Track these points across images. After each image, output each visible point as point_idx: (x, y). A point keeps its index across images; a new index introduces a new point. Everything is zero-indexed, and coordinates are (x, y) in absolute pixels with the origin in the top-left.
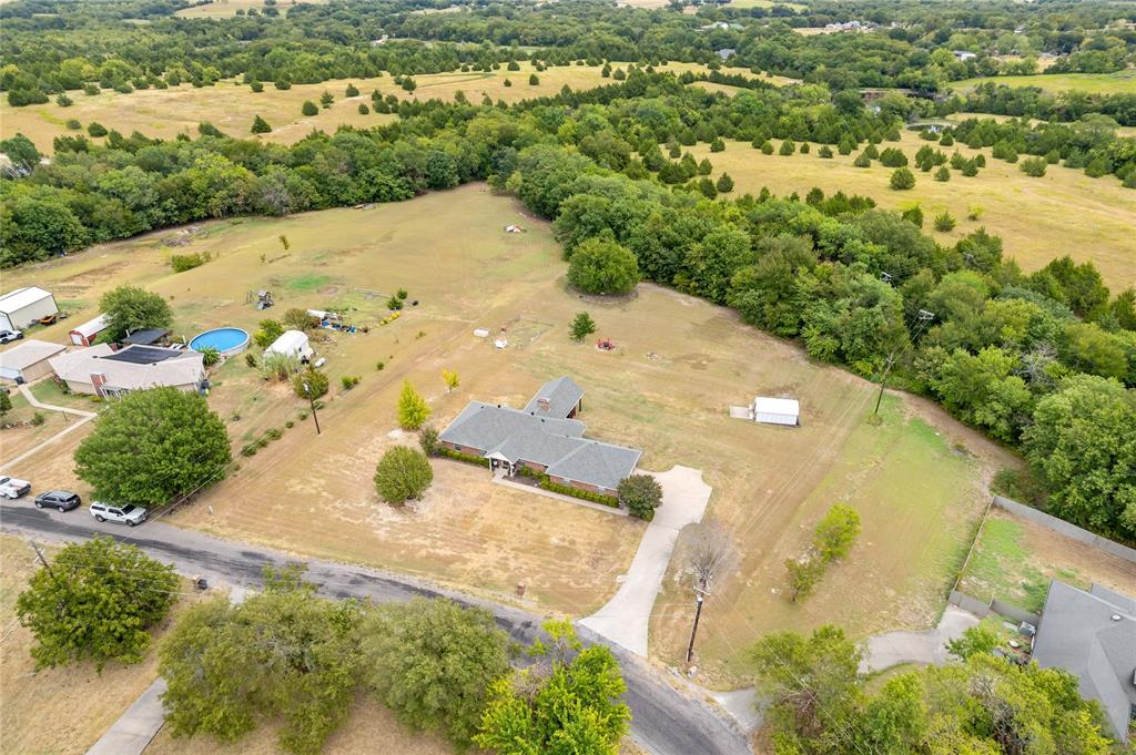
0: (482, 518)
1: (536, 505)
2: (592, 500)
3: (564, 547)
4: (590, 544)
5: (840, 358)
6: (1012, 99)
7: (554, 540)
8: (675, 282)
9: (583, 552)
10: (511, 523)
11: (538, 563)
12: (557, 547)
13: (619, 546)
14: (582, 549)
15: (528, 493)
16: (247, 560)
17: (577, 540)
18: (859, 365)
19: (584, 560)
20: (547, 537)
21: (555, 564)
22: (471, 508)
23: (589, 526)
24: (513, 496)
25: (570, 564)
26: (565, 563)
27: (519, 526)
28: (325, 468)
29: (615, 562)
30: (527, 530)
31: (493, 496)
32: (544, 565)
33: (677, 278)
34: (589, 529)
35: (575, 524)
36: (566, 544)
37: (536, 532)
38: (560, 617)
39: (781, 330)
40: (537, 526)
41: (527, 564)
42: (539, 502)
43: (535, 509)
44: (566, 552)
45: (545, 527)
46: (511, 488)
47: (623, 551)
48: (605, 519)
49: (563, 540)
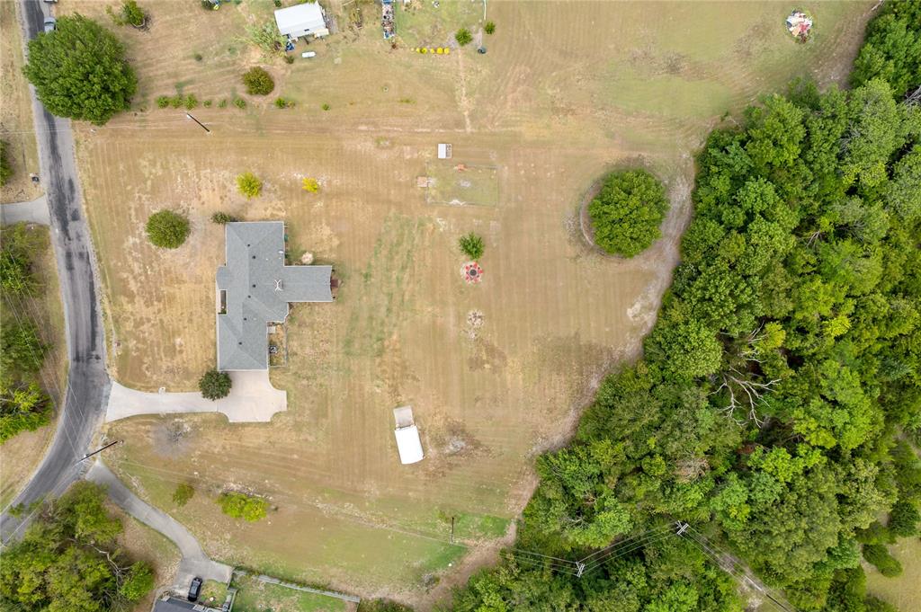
0: (180, 289)
1: (205, 316)
3: (176, 349)
4: (184, 362)
7: (178, 340)
9: (175, 361)
10: (182, 308)
11: (155, 339)
12: (174, 345)
13: (188, 380)
14: (178, 359)
15: (214, 306)
16: (66, 186)
17: (184, 353)
19: (170, 364)
20: (179, 335)
21: (159, 350)
22: (185, 277)
23: (199, 356)
25: (163, 357)
26: (162, 355)
27: (182, 314)
28: (174, 163)
29: (175, 382)
30: (180, 320)
31: (203, 285)
32: (155, 344)
34: (196, 356)
36: (178, 348)
37: (181, 327)
38: (113, 372)
40: (186, 325)
41: (151, 334)
42: (209, 316)
43: (201, 316)
44: (172, 351)
45: (187, 330)
46: (215, 292)
47: (185, 384)
48: (209, 363)
49: (181, 345)
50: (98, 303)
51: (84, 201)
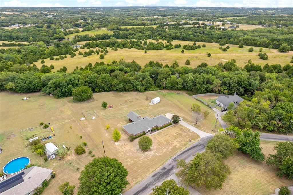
2: (168, 126)
5: (146, 89)
6: (85, 37)
8: (96, 91)
10: (166, 138)
13: (182, 128)
14: (180, 132)
15: (158, 133)
16: (156, 177)
17: (177, 132)
18: (150, 89)
19: (183, 133)
20: (173, 135)
24: (157, 135)
25: (183, 135)
27: (168, 137)
29: (186, 130)
30: (170, 136)
33: (96, 90)
35: (173, 130)
36: (177, 134)
39: (130, 90)
43: (164, 133)
44: (179, 134)
46: (155, 134)
47: (184, 128)
49: (176, 133)
50: (185, 150)
51: (157, 170)
